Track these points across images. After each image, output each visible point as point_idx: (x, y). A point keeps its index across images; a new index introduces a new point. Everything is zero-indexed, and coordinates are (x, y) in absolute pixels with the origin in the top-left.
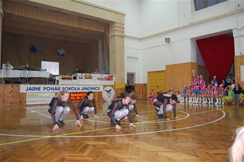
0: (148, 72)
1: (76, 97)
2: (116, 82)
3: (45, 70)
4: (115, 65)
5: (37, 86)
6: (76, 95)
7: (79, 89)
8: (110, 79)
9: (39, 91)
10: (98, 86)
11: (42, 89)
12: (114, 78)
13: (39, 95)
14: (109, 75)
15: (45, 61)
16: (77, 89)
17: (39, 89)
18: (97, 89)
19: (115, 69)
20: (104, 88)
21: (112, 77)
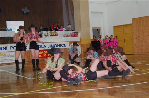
0: (114, 27)
1: (42, 55)
2: (81, 38)
3: (11, 30)
4: (80, 21)
5: (4, 46)
6: (42, 53)
7: (45, 46)
8: (75, 35)
9: (6, 51)
10: (64, 43)
11: (9, 48)
12: (79, 34)
13: (6, 54)
14: (74, 31)
15: (10, 21)
16: (43, 47)
17: (6, 48)
18: (63, 45)
19: (80, 25)
20: (70, 45)
21: (77, 33)
